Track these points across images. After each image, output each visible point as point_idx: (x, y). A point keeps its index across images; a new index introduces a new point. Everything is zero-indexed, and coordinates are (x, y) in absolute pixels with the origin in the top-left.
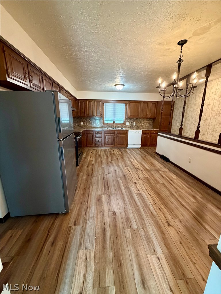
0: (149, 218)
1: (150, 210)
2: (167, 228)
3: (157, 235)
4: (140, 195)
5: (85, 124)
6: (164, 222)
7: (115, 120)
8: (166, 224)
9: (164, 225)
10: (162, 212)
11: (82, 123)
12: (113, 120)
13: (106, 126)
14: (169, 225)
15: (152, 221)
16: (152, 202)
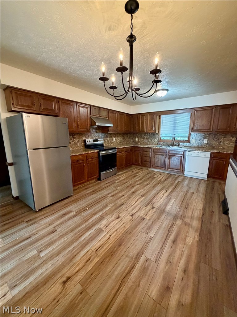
0: (64, 258)
1: (80, 251)
2: (58, 282)
3: (40, 278)
4: (100, 231)
5: (140, 140)
6: (68, 275)
7: (176, 136)
8: (64, 279)
9: (61, 277)
10: (85, 265)
11: (137, 139)
12: (172, 136)
13: (162, 143)
14: (65, 283)
15: (61, 262)
16: (96, 247)
